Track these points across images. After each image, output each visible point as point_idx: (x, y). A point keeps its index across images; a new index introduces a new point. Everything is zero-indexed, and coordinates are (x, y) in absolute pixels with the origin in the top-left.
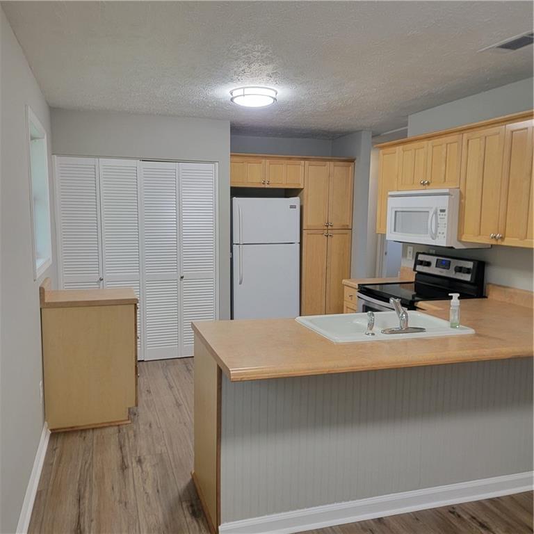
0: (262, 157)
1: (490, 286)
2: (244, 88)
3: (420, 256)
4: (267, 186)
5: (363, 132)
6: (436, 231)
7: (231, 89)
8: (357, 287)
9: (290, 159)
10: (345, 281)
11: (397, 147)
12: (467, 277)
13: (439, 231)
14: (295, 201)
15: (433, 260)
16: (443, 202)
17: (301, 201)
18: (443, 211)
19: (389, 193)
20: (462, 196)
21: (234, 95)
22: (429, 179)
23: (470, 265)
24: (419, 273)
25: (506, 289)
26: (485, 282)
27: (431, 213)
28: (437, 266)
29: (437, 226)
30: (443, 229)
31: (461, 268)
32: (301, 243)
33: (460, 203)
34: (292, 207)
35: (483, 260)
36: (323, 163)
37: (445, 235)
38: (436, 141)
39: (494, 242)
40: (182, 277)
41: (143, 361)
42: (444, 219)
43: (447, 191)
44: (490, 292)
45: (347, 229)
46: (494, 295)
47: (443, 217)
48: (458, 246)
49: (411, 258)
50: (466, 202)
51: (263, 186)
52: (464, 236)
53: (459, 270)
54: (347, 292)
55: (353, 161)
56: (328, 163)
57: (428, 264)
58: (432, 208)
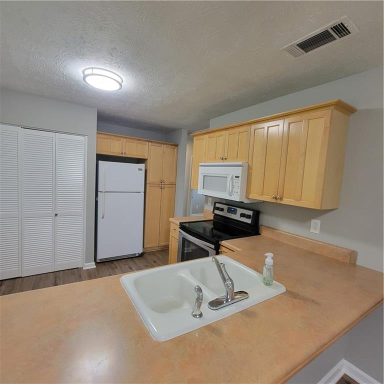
0: (122, 137)
1: (263, 227)
2: (92, 68)
3: (217, 204)
4: (124, 156)
5: (183, 130)
6: (232, 190)
7: (83, 69)
8: (179, 224)
9: (139, 140)
10: (171, 219)
11: (205, 136)
12: (249, 221)
13: (234, 191)
14: (142, 166)
15: (225, 207)
16: (238, 171)
17: (146, 166)
18: (238, 177)
19: (200, 164)
20: (250, 168)
21: (85, 74)
22: (226, 156)
23: (250, 213)
24: (216, 215)
25: (274, 230)
26: (259, 224)
27: (229, 179)
28: (228, 212)
29: (233, 188)
30: (237, 189)
31: (244, 214)
32: (145, 192)
33: (248, 172)
34: (139, 170)
35: (258, 210)
36: (160, 145)
37: (239, 193)
38: (231, 131)
39: (274, 201)
40: (56, 215)
41: (21, 277)
42: (238, 183)
43: (241, 163)
44: (263, 231)
45: (173, 184)
46: (264, 233)
47: (238, 181)
48: (246, 201)
49: (210, 205)
50: (253, 172)
51: (121, 155)
52: (250, 195)
53: (243, 215)
54: (172, 227)
55: (177, 146)
56: (163, 145)
57: (222, 210)
58: (229, 175)
